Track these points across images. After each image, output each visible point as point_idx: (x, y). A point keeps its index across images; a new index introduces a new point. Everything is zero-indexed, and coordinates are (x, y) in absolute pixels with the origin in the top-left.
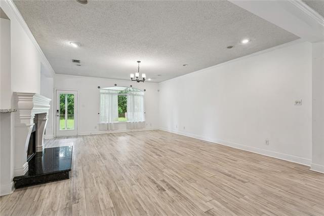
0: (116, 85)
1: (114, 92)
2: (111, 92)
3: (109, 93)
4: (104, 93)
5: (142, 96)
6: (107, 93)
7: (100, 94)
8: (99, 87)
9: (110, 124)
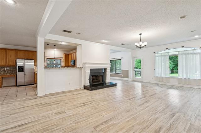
0: (167, 49)
1: (165, 54)
2: (163, 54)
3: (162, 56)
4: (158, 56)
5: (199, 53)
6: (160, 56)
7: (155, 56)
8: (154, 53)
9: (162, 77)
